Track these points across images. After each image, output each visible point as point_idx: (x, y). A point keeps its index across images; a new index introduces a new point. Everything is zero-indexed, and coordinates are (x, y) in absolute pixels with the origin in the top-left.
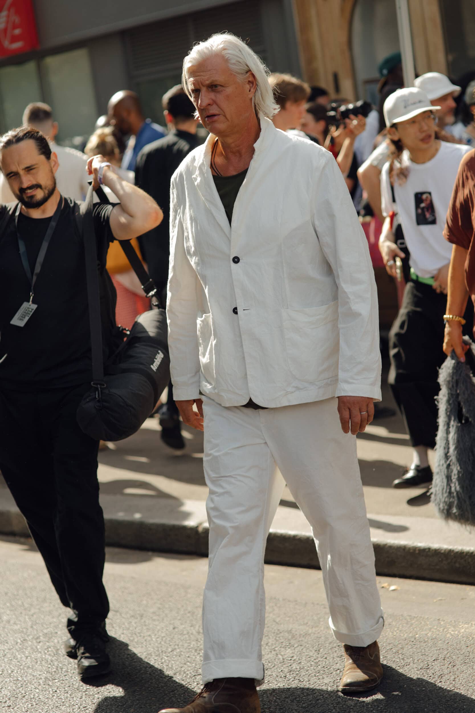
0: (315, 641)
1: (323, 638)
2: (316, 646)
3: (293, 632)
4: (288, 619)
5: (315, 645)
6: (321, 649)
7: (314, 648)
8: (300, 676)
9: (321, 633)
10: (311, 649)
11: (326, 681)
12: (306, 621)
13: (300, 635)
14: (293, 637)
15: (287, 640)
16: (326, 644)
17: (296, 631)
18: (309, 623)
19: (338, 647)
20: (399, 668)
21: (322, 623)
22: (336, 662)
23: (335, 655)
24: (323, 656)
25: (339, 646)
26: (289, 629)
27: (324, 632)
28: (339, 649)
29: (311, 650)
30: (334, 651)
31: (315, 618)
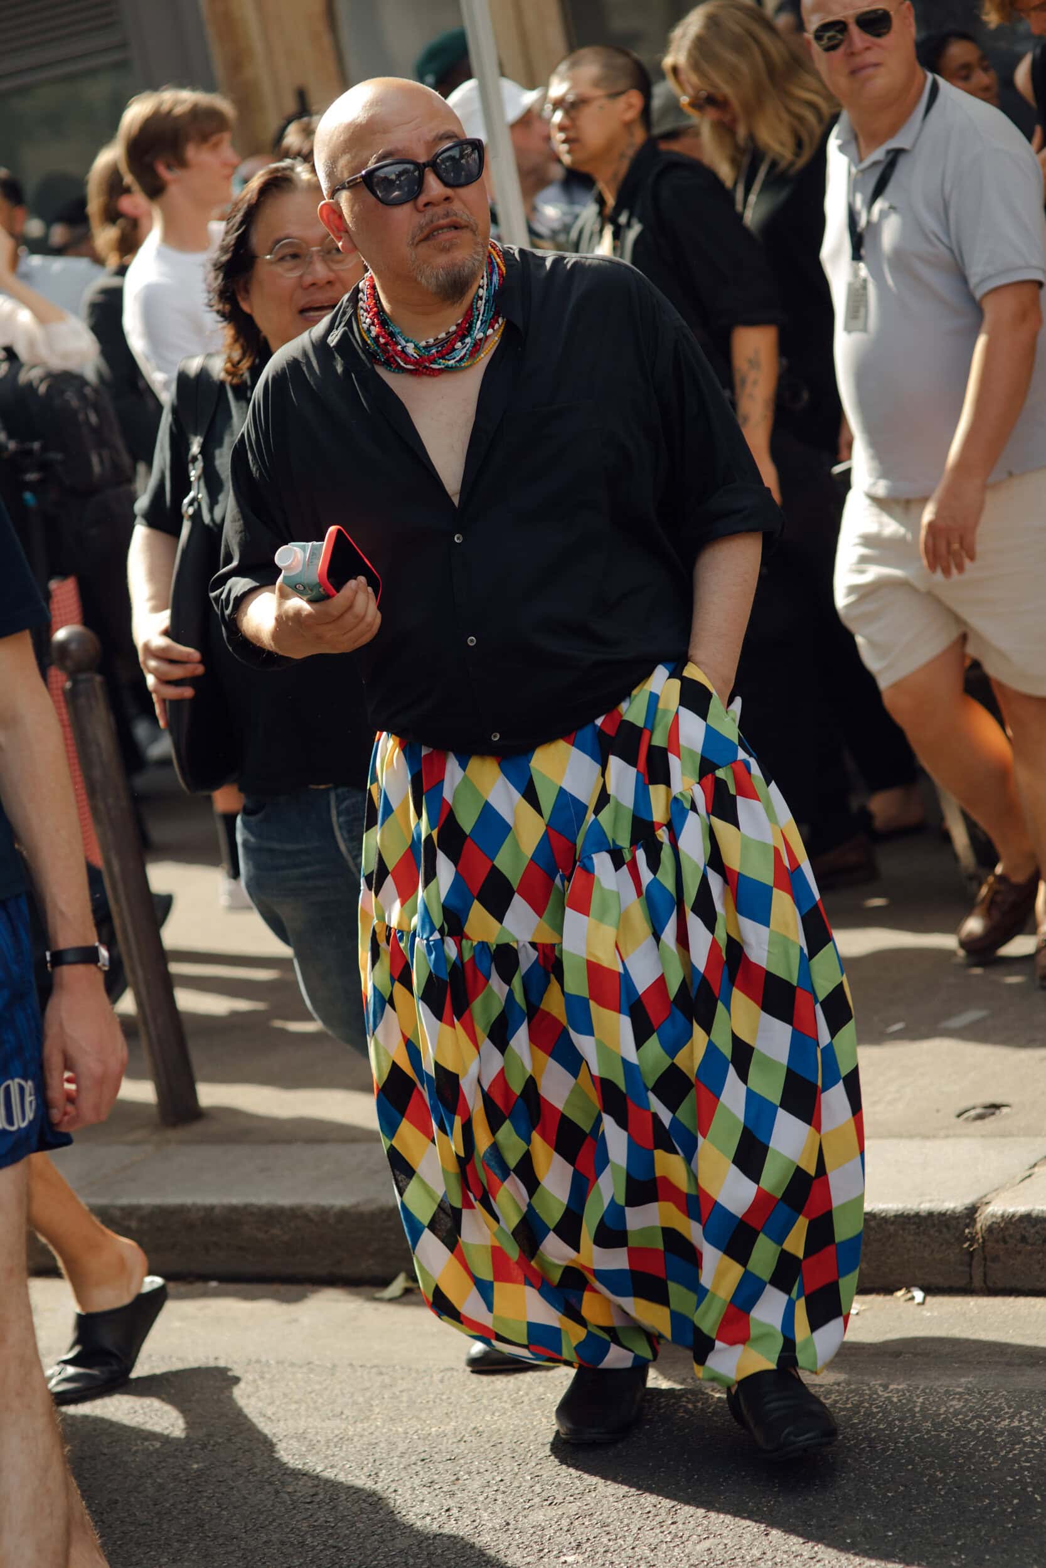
0: (365, 1453)
1: (382, 1445)
2: (370, 1465)
3: (309, 1436)
4: (293, 1407)
5: (365, 1463)
6: (381, 1470)
7: (365, 1469)
8: (337, 1538)
9: (377, 1433)
10: (357, 1472)
11: (401, 1546)
12: (339, 1410)
13: (328, 1441)
14: (312, 1447)
15: (296, 1457)
16: (393, 1457)
17: (317, 1433)
18: (346, 1412)
19: (423, 1463)
20: (572, 1498)
21: (377, 1410)
22: (421, 1498)
23: (417, 1481)
24: (389, 1487)
25: (423, 1460)
26: (301, 1431)
27: (385, 1430)
28: (423, 1468)
29: (358, 1474)
30: (414, 1472)
31: (361, 1400)
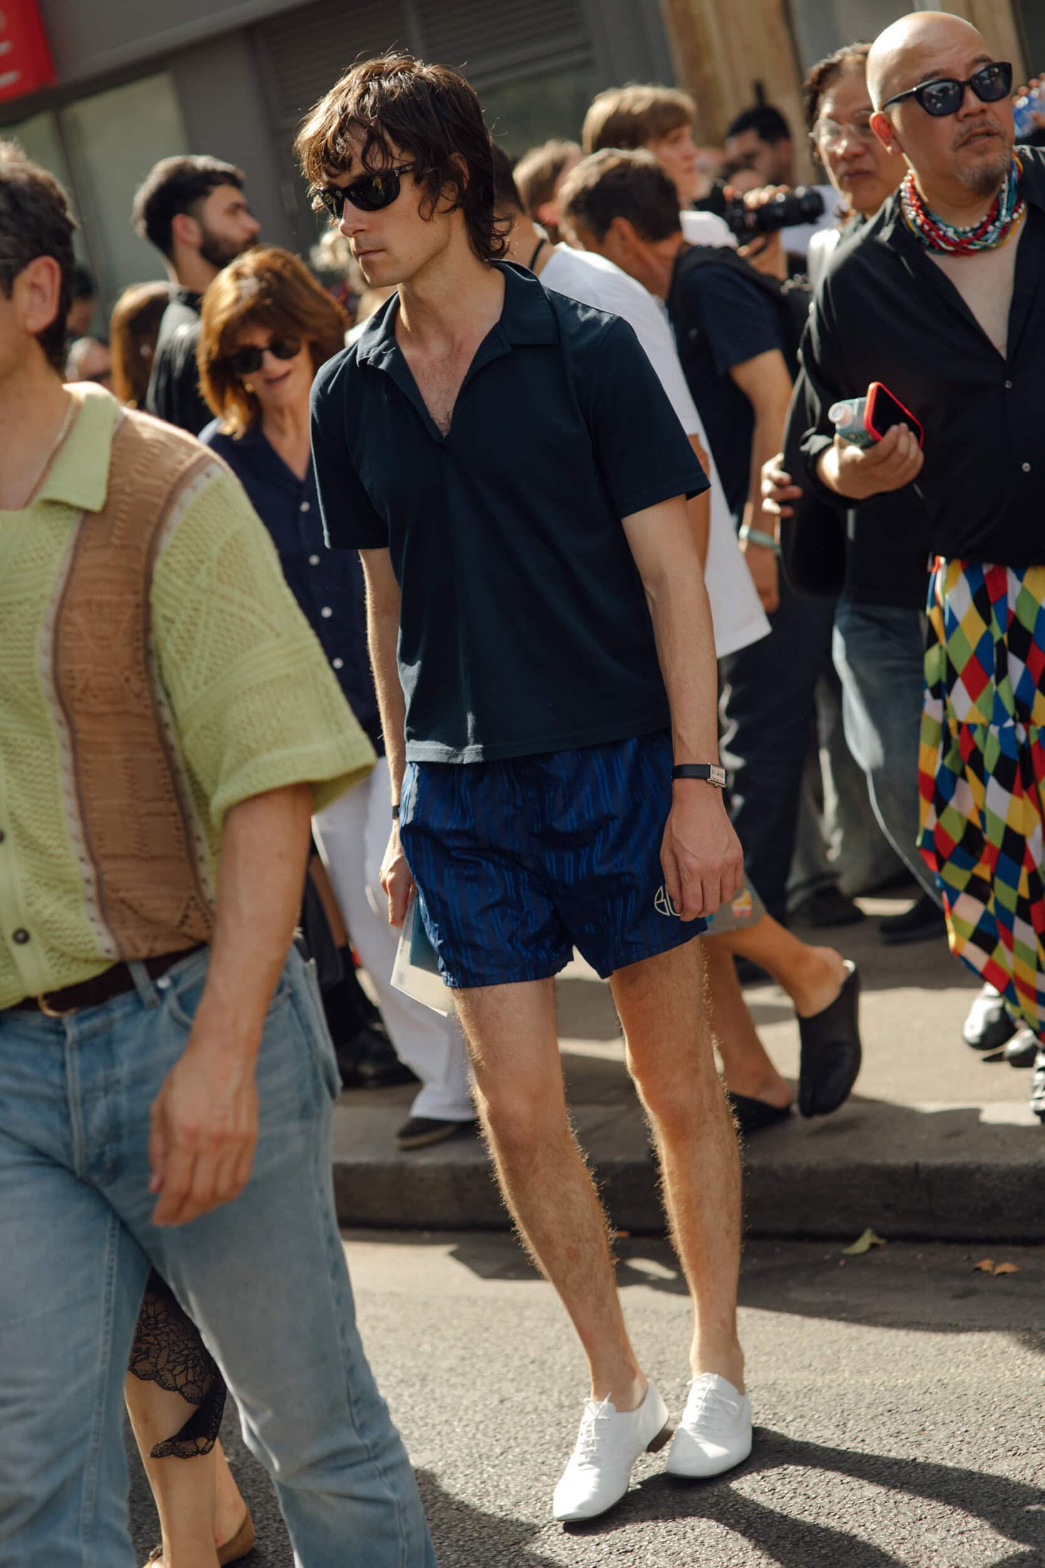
0: (833, 1403)
1: (850, 1396)
2: (838, 1416)
3: (779, 1387)
4: (764, 1359)
5: (834, 1413)
6: (849, 1420)
7: (834, 1420)
8: (807, 1486)
9: (845, 1385)
10: (825, 1422)
11: (869, 1494)
12: (807, 1362)
13: (797, 1392)
14: (781, 1398)
15: (766, 1407)
16: (860, 1408)
17: (786, 1385)
18: (815, 1364)
19: (889, 1414)
20: (1035, 1449)
21: (844, 1362)
22: (888, 1448)
23: (884, 1431)
24: (857, 1436)
25: (890, 1411)
26: (771, 1382)
27: (852, 1382)
28: (890, 1419)
29: (827, 1424)
30: (881, 1422)
31: (829, 1352)
